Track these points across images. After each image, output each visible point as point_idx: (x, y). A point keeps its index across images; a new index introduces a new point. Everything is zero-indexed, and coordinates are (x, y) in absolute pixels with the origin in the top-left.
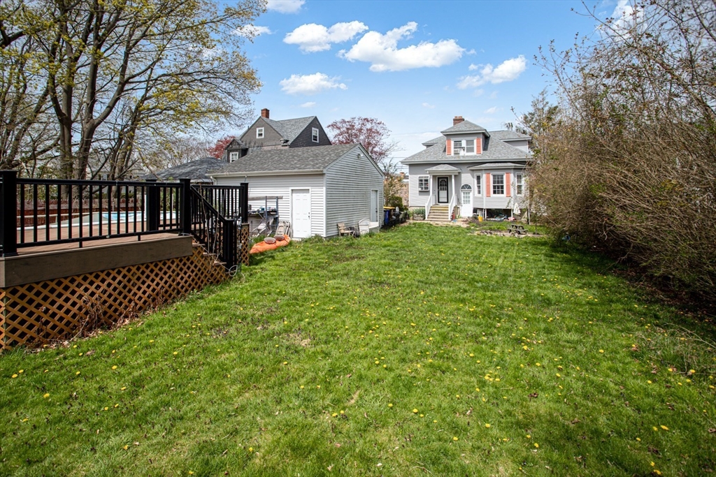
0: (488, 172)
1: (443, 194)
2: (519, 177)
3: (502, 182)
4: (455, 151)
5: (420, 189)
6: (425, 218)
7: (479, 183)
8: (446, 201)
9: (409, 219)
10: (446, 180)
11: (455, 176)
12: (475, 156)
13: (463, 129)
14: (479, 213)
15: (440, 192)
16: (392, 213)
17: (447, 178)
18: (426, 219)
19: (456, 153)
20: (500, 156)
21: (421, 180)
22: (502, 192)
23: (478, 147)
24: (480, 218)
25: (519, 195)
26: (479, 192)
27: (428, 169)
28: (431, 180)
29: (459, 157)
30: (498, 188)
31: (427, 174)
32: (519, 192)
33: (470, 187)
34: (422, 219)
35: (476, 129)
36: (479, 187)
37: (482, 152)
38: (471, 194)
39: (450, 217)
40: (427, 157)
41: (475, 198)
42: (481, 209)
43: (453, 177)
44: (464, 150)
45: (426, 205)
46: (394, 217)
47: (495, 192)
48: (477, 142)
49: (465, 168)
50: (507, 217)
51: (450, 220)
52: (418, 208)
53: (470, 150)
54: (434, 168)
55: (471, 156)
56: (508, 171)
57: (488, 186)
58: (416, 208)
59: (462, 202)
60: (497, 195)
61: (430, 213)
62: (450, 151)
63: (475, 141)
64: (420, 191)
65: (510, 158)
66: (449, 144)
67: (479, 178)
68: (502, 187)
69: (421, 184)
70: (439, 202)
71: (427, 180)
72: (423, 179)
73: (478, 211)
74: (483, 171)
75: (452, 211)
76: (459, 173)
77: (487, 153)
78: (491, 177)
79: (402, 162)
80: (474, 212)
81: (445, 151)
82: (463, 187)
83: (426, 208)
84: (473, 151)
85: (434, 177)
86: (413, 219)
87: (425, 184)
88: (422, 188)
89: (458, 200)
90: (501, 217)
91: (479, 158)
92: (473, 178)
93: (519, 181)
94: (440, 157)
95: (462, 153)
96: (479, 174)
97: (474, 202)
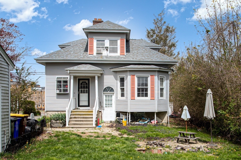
0: (133, 73)
1: (84, 97)
2: (162, 80)
3: (146, 85)
4: (97, 51)
5: (58, 92)
6: (65, 125)
7: (122, 84)
8: (87, 105)
9: (46, 126)
10: (87, 82)
11: (98, 77)
12: (119, 56)
13: (107, 28)
14: (123, 117)
15: (81, 94)
16: (25, 121)
17: (88, 80)
18: (67, 125)
19: (99, 53)
20: (143, 58)
21: (59, 82)
22: (146, 95)
23: (122, 47)
24: (124, 122)
25: (162, 98)
26: (123, 95)
27: (69, 69)
28: (72, 81)
29: (102, 57)
30: (143, 91)
31: (67, 74)
32: (162, 95)
33: (112, 90)
34: (61, 125)
35: (120, 28)
36: (123, 90)
37: (125, 53)
38: (114, 97)
39: (94, 123)
40: (66, 56)
41: (117, 100)
42: (125, 113)
43: (96, 78)
44: (107, 50)
45: (67, 109)
46: (28, 128)
47: (139, 96)
48: (121, 42)
49: (108, 70)
50: (150, 120)
51: (94, 125)
52: (57, 113)
53: (114, 50)
54: (76, 68)
55: (115, 57)
56: (152, 73)
57: (133, 88)
58: (54, 113)
59: (104, 106)
60: (141, 98)
61: (71, 118)
62: (92, 50)
63: (119, 42)
64: (58, 94)
65: (154, 60)
66: (92, 44)
67: (122, 80)
68: (146, 90)
69: (59, 86)
70: (79, 106)
71: (66, 82)
72: (62, 80)
73: (121, 115)
74: (128, 73)
75: (96, 116)
76: (102, 74)
77: (130, 54)
78: (136, 79)
79: (37, 60)
80: (117, 116)
81: (86, 50)
82: (105, 90)
83: (67, 113)
84: (116, 52)
85: (75, 77)
86: (51, 127)
87: (64, 86)
88: (61, 91)
89: (100, 103)
90: (144, 121)
91: (122, 59)
92: (117, 80)
93: (162, 84)
94: (81, 56)
95: (105, 53)
96: (122, 75)
97: (117, 105)
